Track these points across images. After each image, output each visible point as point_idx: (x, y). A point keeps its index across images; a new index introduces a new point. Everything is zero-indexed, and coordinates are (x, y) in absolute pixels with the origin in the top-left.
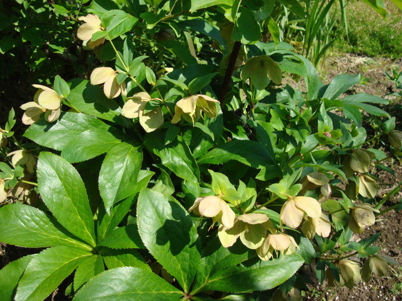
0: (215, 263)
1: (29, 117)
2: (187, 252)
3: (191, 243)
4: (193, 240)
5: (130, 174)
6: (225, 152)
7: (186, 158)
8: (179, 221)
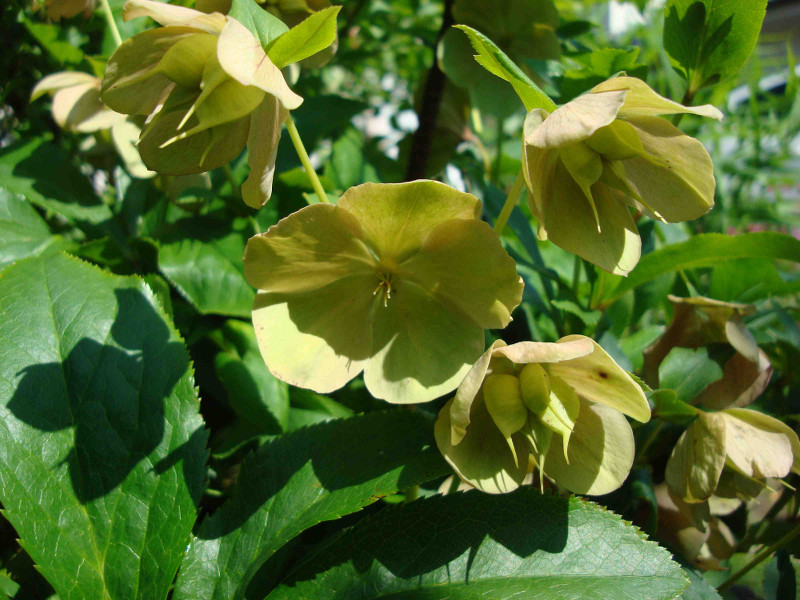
2: (141, 489)
3: (162, 451)
8: (131, 353)
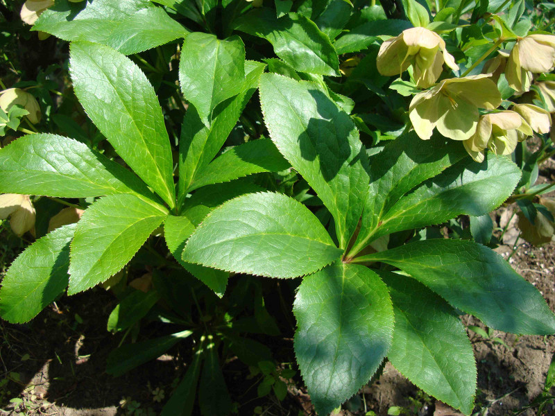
0: (391, 187)
1: (32, 10)
4: (354, 150)
5: (228, 69)
6: (362, 38)
7: (311, 42)
